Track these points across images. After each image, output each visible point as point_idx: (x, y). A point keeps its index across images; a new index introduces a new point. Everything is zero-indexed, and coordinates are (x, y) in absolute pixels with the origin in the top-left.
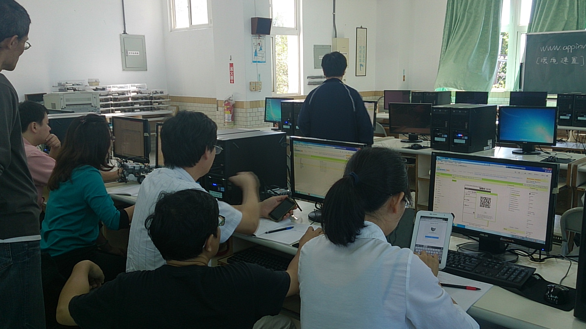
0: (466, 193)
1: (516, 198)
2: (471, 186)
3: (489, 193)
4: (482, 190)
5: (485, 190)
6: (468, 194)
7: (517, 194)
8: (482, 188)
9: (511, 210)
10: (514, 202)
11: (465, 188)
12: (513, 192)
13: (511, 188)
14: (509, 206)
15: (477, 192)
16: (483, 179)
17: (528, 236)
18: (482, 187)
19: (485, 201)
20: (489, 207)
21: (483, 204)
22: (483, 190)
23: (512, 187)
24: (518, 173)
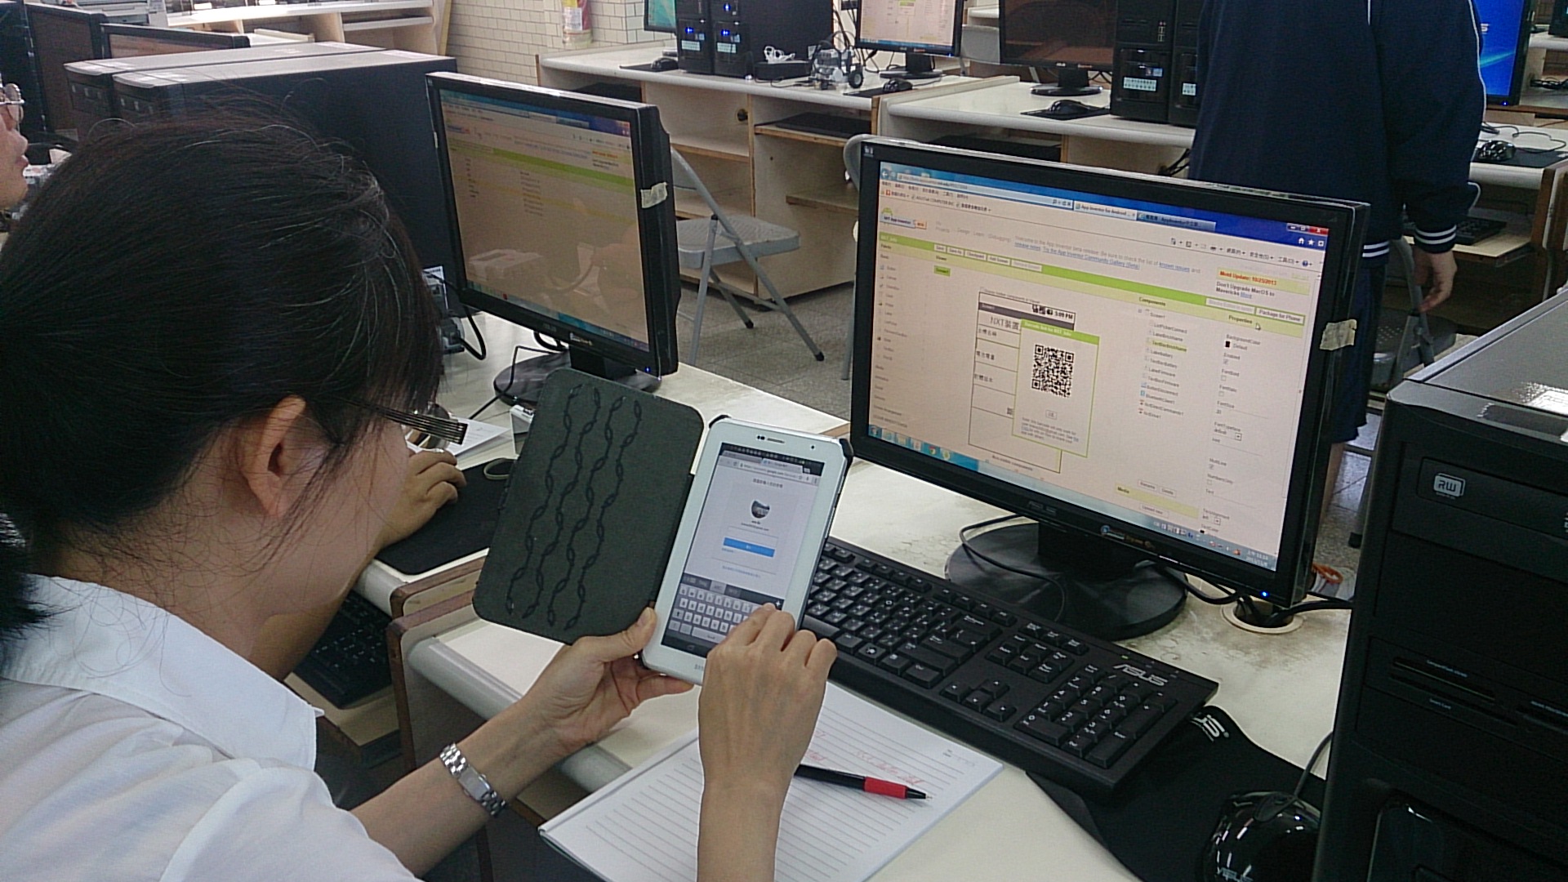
0: (983, 328)
1: (1168, 360)
2: (1001, 296)
3: (1067, 332)
4: (1040, 316)
5: (1053, 317)
6: (992, 330)
7: (1178, 343)
8: (1042, 308)
9: (1149, 410)
10: (1160, 377)
11: (981, 306)
12: (1161, 331)
13: (1152, 315)
14: (1142, 393)
15: (1022, 326)
16: (1048, 270)
17: (1208, 528)
18: (1043, 305)
19: (1054, 365)
20: (1064, 391)
21: (1043, 377)
22: (1046, 315)
23: (1159, 311)
24: (1184, 245)
